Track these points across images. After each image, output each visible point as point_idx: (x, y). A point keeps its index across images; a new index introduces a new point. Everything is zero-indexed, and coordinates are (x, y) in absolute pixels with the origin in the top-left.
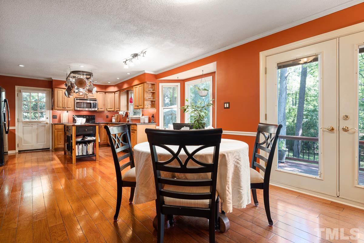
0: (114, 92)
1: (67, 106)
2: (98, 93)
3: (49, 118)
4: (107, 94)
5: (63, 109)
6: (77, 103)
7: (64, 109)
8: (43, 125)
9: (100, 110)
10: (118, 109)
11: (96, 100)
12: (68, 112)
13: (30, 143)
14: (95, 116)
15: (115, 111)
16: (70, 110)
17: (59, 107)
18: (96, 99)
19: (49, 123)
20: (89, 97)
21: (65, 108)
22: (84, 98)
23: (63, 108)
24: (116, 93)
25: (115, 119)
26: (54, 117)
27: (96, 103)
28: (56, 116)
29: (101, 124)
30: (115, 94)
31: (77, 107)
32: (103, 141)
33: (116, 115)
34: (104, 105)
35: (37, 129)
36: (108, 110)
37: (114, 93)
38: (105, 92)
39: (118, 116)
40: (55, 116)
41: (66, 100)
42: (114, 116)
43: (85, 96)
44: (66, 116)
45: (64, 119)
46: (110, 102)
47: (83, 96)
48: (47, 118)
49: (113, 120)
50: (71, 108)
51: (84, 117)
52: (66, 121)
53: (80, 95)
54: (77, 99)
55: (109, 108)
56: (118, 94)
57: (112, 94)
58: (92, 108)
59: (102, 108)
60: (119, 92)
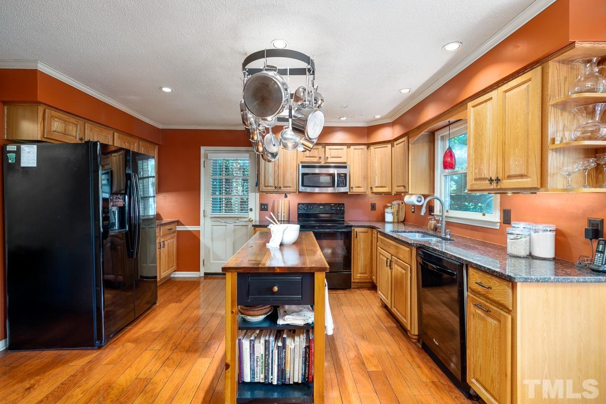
0: (392, 142)
1: (283, 184)
2: (352, 147)
3: (254, 209)
4: (372, 148)
5: (276, 190)
6: (303, 174)
7: (278, 190)
8: (244, 224)
9: (356, 190)
10: (401, 189)
11: (345, 167)
12: (286, 196)
13: (223, 260)
14: (343, 204)
15: (394, 193)
16: (290, 193)
17: (268, 186)
18: (345, 163)
19: (254, 221)
20: (330, 160)
21: (280, 187)
22: (320, 163)
23: (275, 187)
24: (395, 143)
25: (393, 214)
26: (263, 207)
27: (345, 175)
28: (267, 205)
29: (356, 229)
30: (392, 146)
31: (303, 185)
32: (361, 273)
33: (395, 203)
34: (366, 178)
35: (234, 231)
36: (375, 190)
37: (389, 146)
38: (369, 145)
39: (399, 204)
40: (265, 205)
41: (281, 169)
42: (391, 206)
43: (320, 158)
44: (284, 205)
45: (280, 212)
46: (381, 169)
47: (316, 157)
48: (251, 210)
49: (389, 217)
50: (290, 187)
51: (321, 207)
52: (284, 216)
53: (310, 157)
54: (303, 167)
55: (377, 185)
56: (403, 143)
57: (387, 147)
58: (337, 187)
59: (360, 185)
60: (405, 139)
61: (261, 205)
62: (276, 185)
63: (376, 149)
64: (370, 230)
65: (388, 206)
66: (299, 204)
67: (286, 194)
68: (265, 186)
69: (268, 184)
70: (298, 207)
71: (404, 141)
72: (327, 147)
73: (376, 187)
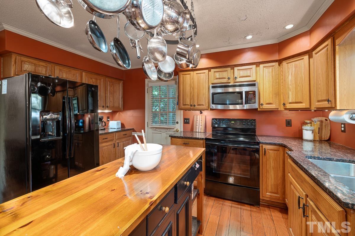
0: (309, 53)
1: (197, 103)
2: (261, 66)
3: (179, 122)
4: (284, 63)
5: (192, 108)
6: (214, 94)
9: (266, 107)
11: (254, 85)
12: (201, 113)
14: (255, 120)
15: (313, 108)
16: (204, 110)
17: (186, 105)
18: (254, 81)
19: (180, 131)
20: (238, 80)
21: (195, 105)
22: (229, 83)
23: (191, 105)
24: (314, 53)
25: (313, 131)
26: (186, 121)
27: (254, 92)
28: (188, 119)
29: (265, 146)
30: (310, 57)
32: (271, 192)
33: (315, 119)
34: (277, 94)
35: (166, 138)
36: (288, 106)
37: (306, 57)
38: (280, 62)
39: (321, 122)
41: (196, 90)
42: (311, 123)
43: (229, 78)
44: (201, 119)
45: (198, 125)
46: (296, 83)
47: (225, 78)
48: (177, 123)
49: (308, 134)
50: (203, 105)
51: (232, 122)
52: (201, 128)
53: (219, 78)
54: (213, 87)
55: (290, 101)
56: (326, 48)
57: (303, 59)
58: (245, 104)
59: (271, 102)
60: (329, 42)
61: (185, 119)
62: (192, 104)
63: (289, 64)
64: (281, 149)
65: (307, 123)
66: (213, 119)
67: (201, 111)
68: (184, 105)
69: (186, 103)
70: (212, 122)
71: (327, 45)
72: (236, 69)
73: (290, 103)
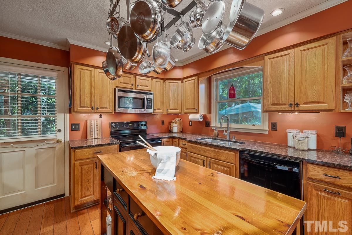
0: (182, 79)
1: (101, 105)
2: (154, 80)
3: (63, 130)
4: (167, 82)
5: (93, 111)
6: (120, 98)
7: (94, 110)
8: (50, 146)
9: (157, 111)
10: (192, 111)
11: (151, 94)
12: (101, 116)
13: (21, 191)
14: (146, 122)
15: (182, 113)
16: (105, 113)
17: (84, 107)
18: (151, 91)
19: (63, 141)
20: (139, 88)
21: (97, 108)
22: (132, 89)
23: (92, 108)
24: (184, 80)
26: (74, 127)
27: (151, 100)
28: (78, 125)
30: (182, 82)
31: (119, 107)
34: (163, 103)
35: (37, 155)
36: (170, 111)
37: (180, 82)
38: (165, 80)
39: (179, 121)
40: (75, 125)
41: (98, 91)
42: (175, 122)
43: (132, 85)
44: (97, 123)
45: (93, 130)
46: (174, 96)
47: (129, 84)
48: (59, 131)
49: (175, 129)
50: (107, 108)
51: (130, 125)
52: (97, 134)
53: (124, 83)
54: (119, 91)
55: (171, 108)
56: (194, 80)
57: (178, 82)
58: (147, 109)
59: (160, 108)
60: (196, 78)
61: (72, 125)
62: (93, 106)
63: (170, 83)
65: (173, 122)
66: (112, 123)
67: (101, 115)
68: (81, 107)
69: (85, 104)
70: (111, 125)
71: (195, 79)
72: (138, 77)
73: (171, 109)
